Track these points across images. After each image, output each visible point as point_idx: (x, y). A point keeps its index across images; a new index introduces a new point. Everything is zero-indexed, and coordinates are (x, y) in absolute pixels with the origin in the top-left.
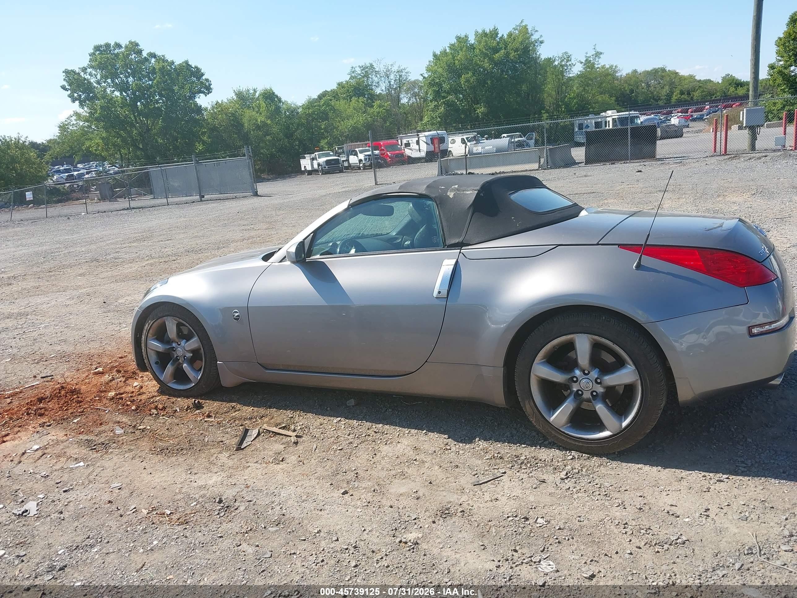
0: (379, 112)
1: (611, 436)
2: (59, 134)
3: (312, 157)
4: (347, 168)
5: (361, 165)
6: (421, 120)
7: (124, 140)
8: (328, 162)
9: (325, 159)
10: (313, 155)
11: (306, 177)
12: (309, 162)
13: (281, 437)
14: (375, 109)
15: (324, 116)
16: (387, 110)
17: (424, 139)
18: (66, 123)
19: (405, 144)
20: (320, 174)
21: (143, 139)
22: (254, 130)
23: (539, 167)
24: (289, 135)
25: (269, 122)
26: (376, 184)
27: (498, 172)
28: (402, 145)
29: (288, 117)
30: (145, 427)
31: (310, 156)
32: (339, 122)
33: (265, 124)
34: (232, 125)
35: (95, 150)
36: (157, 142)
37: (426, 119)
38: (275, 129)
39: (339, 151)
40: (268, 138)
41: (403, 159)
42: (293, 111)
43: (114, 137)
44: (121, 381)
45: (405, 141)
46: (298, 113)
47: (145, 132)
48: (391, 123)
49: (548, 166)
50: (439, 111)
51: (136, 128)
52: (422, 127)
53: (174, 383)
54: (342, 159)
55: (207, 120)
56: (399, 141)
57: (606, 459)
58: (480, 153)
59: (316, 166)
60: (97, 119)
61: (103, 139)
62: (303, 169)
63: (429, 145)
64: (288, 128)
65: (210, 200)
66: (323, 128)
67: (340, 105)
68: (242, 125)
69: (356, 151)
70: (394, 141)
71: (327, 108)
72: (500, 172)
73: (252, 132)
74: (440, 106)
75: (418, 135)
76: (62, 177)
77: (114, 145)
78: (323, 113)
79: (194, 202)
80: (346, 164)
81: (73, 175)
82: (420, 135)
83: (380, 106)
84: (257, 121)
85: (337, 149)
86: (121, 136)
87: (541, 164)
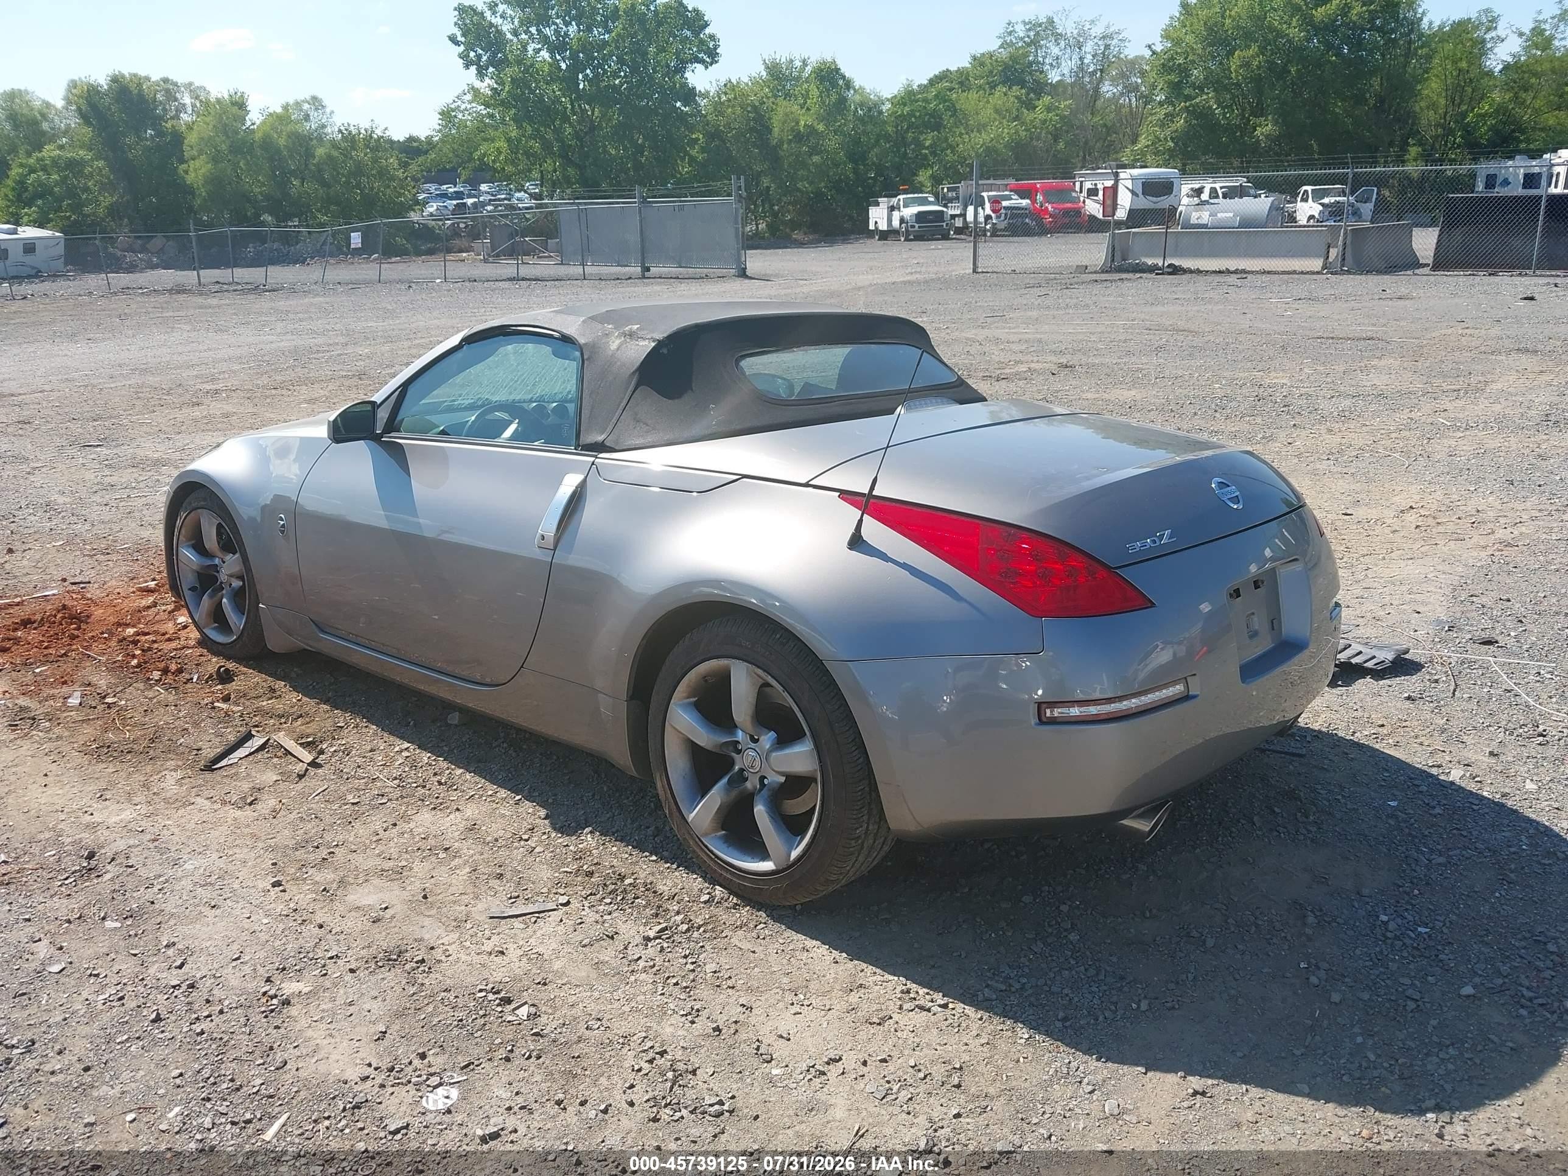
0: (1045, 121)
1: (772, 873)
2: (438, 127)
3: (891, 204)
4: (959, 231)
5: (988, 227)
6: (1134, 141)
7: (547, 146)
8: (920, 217)
9: (915, 210)
10: (894, 199)
11: (875, 242)
12: (886, 211)
13: (293, 759)
14: (1040, 114)
15: (934, 122)
16: (1063, 118)
17: (1129, 184)
18: (453, 106)
19: (1088, 189)
20: (903, 239)
21: (582, 145)
22: (790, 141)
23: (1324, 267)
24: (857, 156)
25: (821, 127)
26: (974, 271)
27: (1232, 269)
28: (1081, 192)
29: (861, 119)
30: (115, 700)
31: (889, 202)
32: (961, 134)
33: (811, 131)
34: (752, 130)
35: (494, 161)
36: (605, 151)
37: (1143, 142)
38: (832, 143)
39: (950, 194)
40: (816, 159)
41: (1078, 220)
42: (871, 109)
43: (530, 137)
44: (164, 611)
45: (1088, 185)
46: (881, 112)
47: (586, 133)
48: (1067, 144)
49: (1343, 265)
50: (1174, 127)
51: (570, 123)
52: (1132, 158)
53: (215, 629)
54: (951, 212)
55: (705, 117)
56: (1078, 185)
57: (764, 915)
58: (1205, 226)
59: (896, 223)
60: (503, 103)
61: (509, 140)
62: (872, 227)
63: (1137, 195)
64: (857, 142)
65: (660, 278)
66: (927, 144)
67: (968, 101)
68: (770, 131)
69: (983, 197)
70: (1067, 183)
71: (941, 106)
72: (1237, 270)
73: (785, 146)
74: (1178, 115)
75: (1116, 175)
76: (446, 207)
77: (527, 154)
78: (931, 116)
79: (630, 278)
80: (959, 223)
81: (465, 204)
82: (1122, 176)
83: (1049, 109)
84: (797, 123)
85: (945, 190)
86: (542, 138)
87: (1330, 260)
